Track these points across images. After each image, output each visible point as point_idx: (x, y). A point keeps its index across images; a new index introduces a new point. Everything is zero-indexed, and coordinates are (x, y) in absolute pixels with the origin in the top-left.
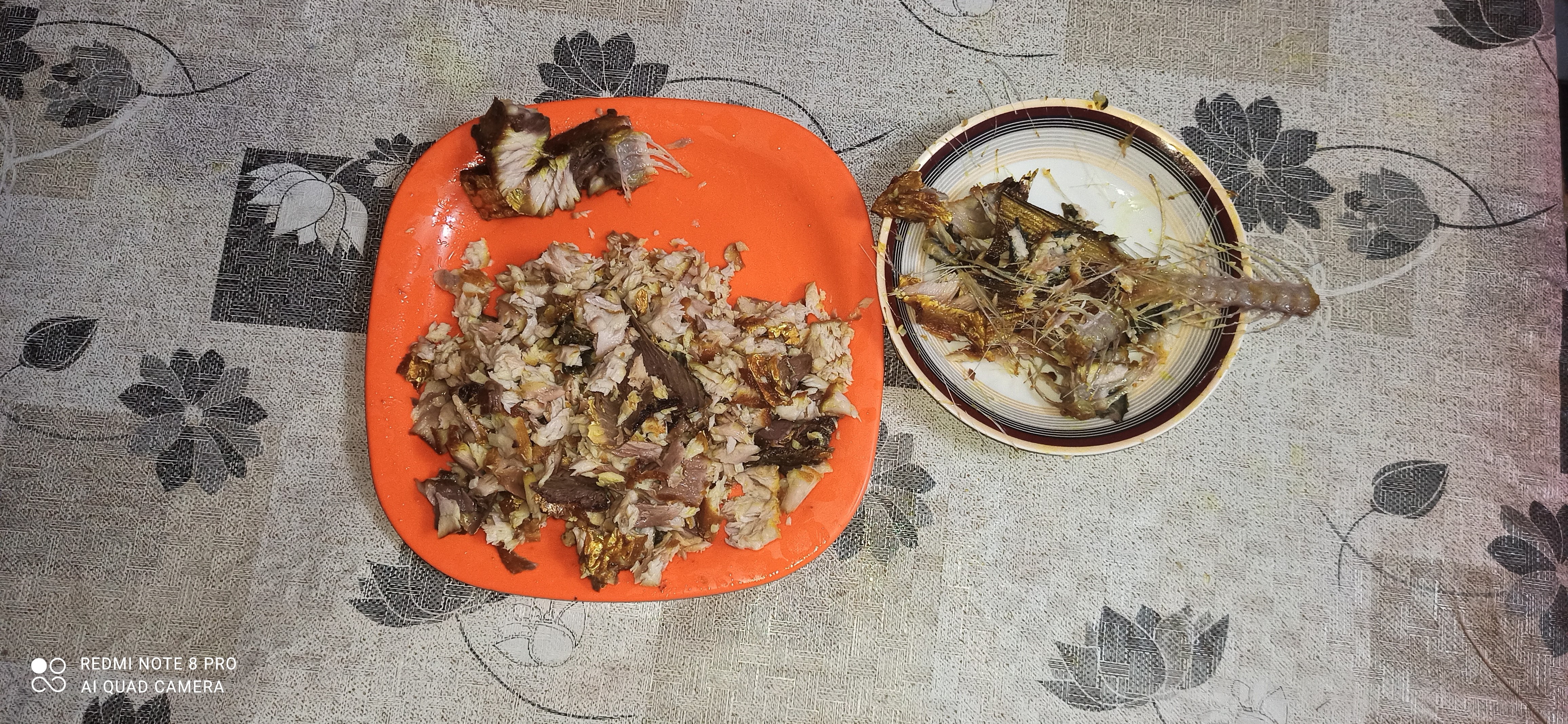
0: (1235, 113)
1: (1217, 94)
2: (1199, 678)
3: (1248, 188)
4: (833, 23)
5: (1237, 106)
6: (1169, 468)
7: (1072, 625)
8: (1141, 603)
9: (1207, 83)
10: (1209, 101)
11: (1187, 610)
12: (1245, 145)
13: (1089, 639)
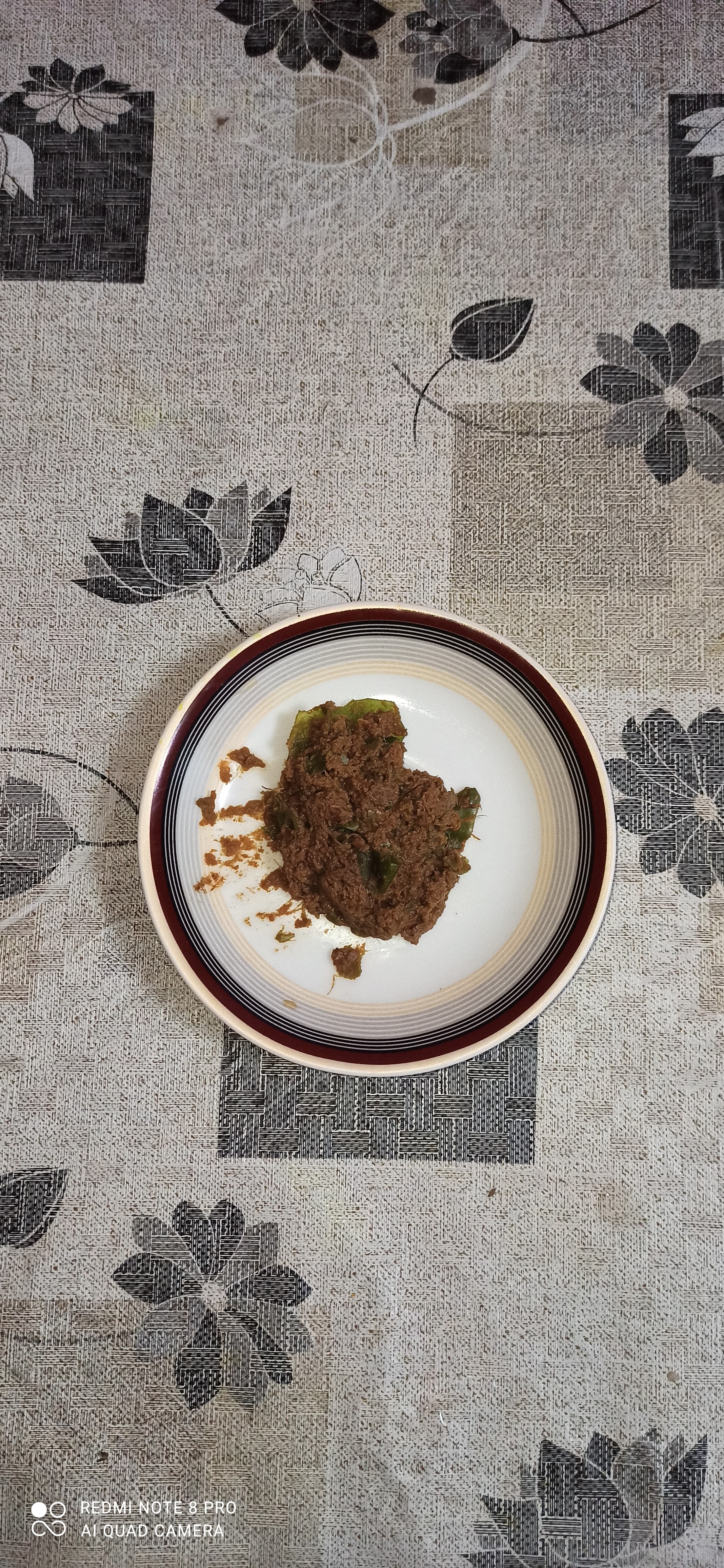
0: (673, 735)
1: (649, 711)
2: (673, 1531)
3: (696, 838)
4: (141, 657)
5: (675, 725)
6: (618, 1237)
7: (503, 1470)
8: (591, 1430)
9: (635, 697)
10: (639, 722)
11: (653, 1433)
12: (690, 778)
13: (525, 1489)
